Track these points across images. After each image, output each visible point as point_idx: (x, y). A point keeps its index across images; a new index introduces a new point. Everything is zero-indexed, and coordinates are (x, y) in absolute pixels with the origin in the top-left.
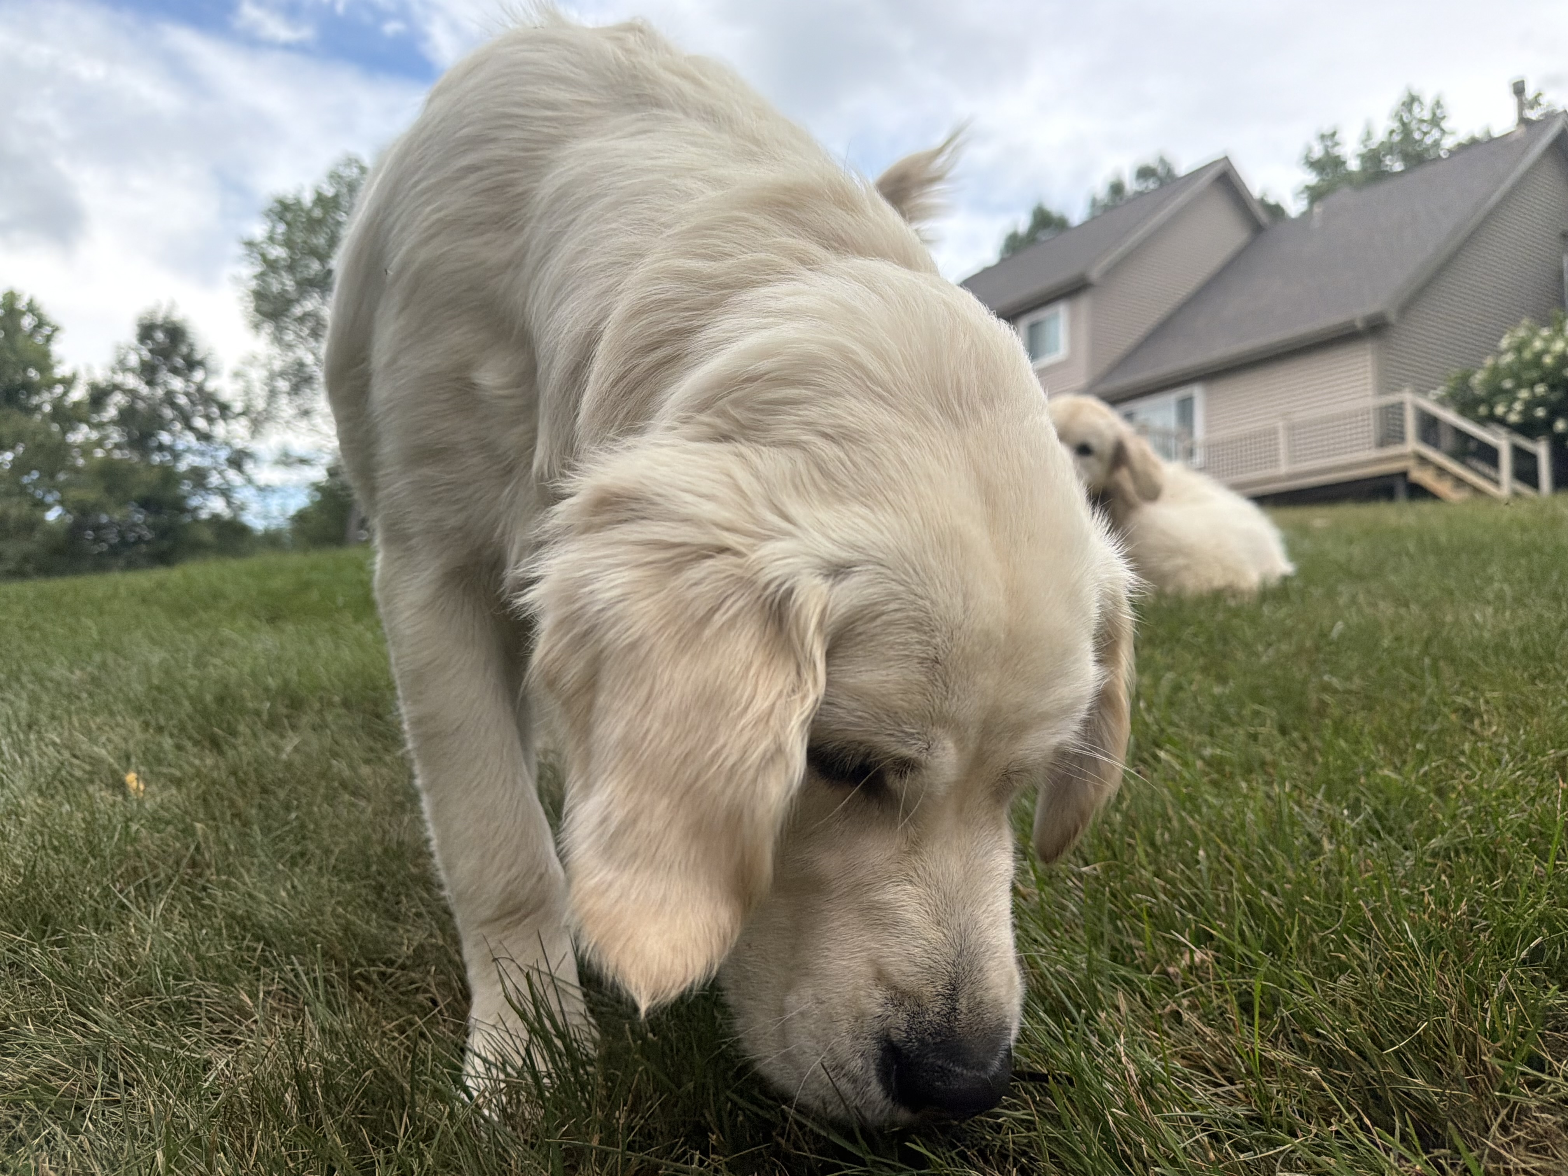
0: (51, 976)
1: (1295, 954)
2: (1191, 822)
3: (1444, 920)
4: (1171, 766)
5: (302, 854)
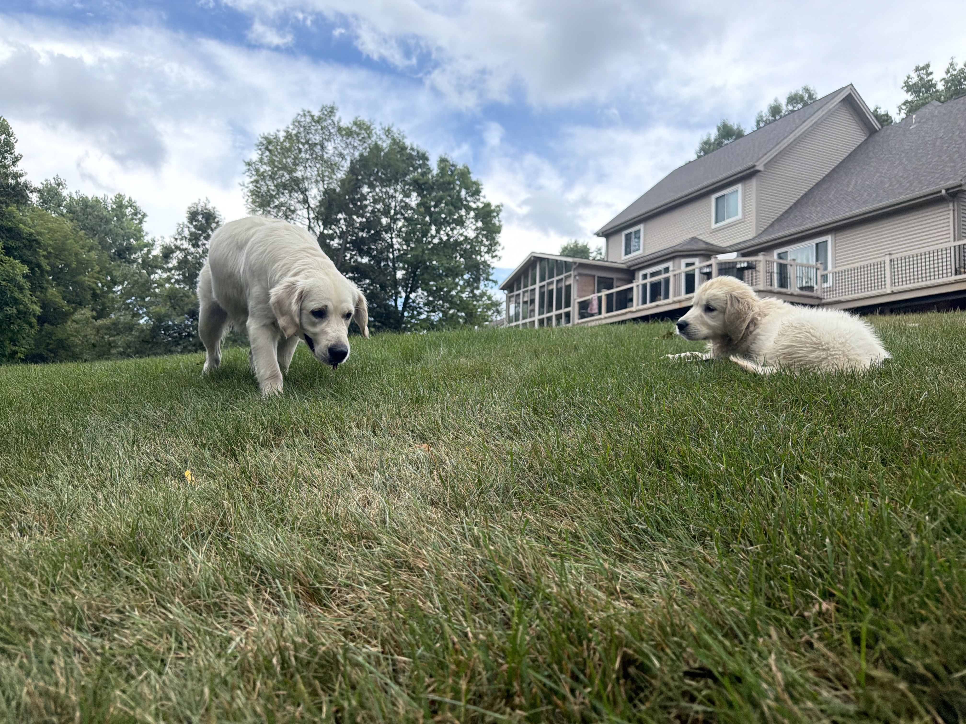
1: (891, 609)
2: (820, 520)
4: (808, 484)
5: (282, 520)
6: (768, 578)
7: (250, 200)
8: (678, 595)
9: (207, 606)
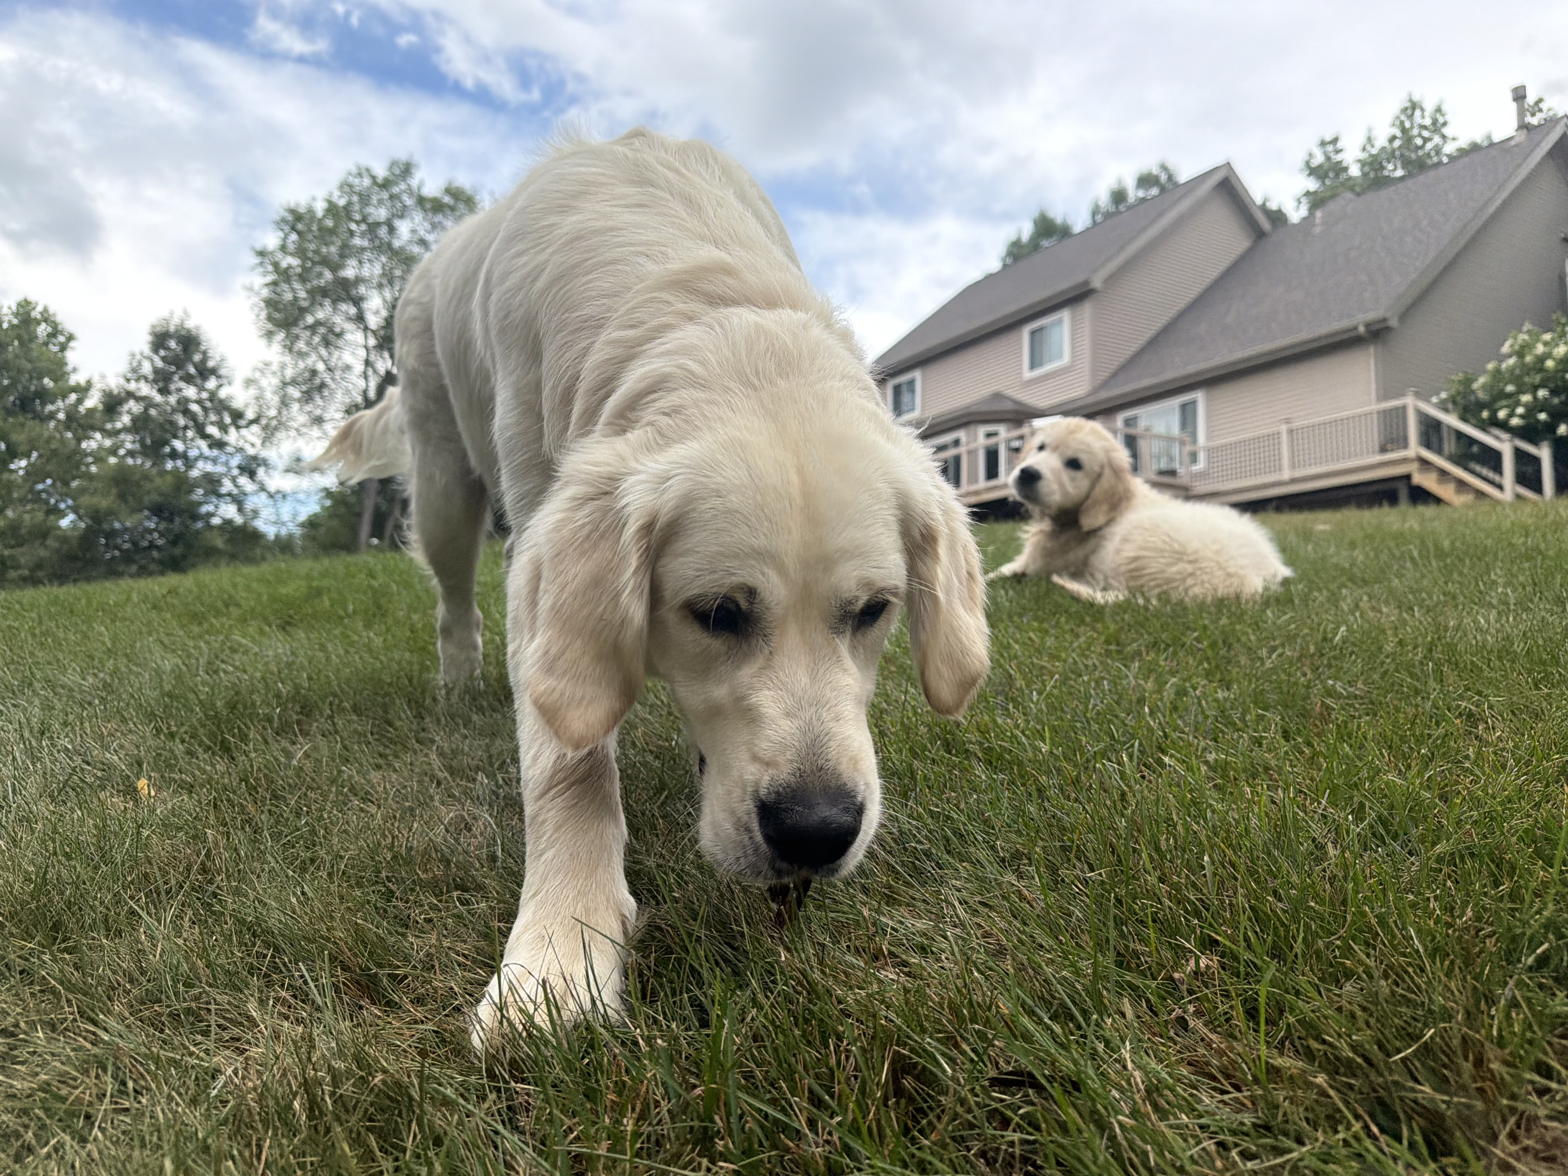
0: (61, 983)
1: (1300, 960)
2: (1195, 827)
3: (1449, 925)
4: (1176, 771)
5: (312, 861)
6: (1119, 922)
7: (264, 314)
8: (980, 957)
9: (174, 1016)
